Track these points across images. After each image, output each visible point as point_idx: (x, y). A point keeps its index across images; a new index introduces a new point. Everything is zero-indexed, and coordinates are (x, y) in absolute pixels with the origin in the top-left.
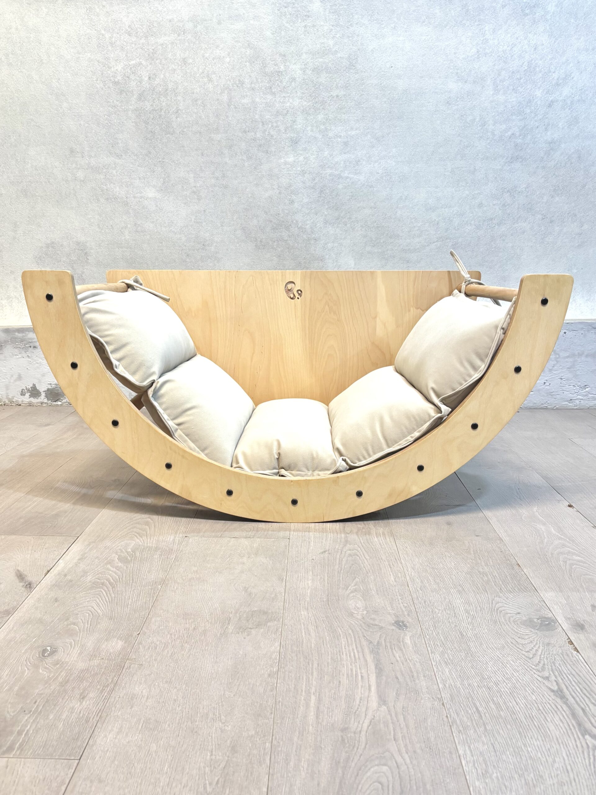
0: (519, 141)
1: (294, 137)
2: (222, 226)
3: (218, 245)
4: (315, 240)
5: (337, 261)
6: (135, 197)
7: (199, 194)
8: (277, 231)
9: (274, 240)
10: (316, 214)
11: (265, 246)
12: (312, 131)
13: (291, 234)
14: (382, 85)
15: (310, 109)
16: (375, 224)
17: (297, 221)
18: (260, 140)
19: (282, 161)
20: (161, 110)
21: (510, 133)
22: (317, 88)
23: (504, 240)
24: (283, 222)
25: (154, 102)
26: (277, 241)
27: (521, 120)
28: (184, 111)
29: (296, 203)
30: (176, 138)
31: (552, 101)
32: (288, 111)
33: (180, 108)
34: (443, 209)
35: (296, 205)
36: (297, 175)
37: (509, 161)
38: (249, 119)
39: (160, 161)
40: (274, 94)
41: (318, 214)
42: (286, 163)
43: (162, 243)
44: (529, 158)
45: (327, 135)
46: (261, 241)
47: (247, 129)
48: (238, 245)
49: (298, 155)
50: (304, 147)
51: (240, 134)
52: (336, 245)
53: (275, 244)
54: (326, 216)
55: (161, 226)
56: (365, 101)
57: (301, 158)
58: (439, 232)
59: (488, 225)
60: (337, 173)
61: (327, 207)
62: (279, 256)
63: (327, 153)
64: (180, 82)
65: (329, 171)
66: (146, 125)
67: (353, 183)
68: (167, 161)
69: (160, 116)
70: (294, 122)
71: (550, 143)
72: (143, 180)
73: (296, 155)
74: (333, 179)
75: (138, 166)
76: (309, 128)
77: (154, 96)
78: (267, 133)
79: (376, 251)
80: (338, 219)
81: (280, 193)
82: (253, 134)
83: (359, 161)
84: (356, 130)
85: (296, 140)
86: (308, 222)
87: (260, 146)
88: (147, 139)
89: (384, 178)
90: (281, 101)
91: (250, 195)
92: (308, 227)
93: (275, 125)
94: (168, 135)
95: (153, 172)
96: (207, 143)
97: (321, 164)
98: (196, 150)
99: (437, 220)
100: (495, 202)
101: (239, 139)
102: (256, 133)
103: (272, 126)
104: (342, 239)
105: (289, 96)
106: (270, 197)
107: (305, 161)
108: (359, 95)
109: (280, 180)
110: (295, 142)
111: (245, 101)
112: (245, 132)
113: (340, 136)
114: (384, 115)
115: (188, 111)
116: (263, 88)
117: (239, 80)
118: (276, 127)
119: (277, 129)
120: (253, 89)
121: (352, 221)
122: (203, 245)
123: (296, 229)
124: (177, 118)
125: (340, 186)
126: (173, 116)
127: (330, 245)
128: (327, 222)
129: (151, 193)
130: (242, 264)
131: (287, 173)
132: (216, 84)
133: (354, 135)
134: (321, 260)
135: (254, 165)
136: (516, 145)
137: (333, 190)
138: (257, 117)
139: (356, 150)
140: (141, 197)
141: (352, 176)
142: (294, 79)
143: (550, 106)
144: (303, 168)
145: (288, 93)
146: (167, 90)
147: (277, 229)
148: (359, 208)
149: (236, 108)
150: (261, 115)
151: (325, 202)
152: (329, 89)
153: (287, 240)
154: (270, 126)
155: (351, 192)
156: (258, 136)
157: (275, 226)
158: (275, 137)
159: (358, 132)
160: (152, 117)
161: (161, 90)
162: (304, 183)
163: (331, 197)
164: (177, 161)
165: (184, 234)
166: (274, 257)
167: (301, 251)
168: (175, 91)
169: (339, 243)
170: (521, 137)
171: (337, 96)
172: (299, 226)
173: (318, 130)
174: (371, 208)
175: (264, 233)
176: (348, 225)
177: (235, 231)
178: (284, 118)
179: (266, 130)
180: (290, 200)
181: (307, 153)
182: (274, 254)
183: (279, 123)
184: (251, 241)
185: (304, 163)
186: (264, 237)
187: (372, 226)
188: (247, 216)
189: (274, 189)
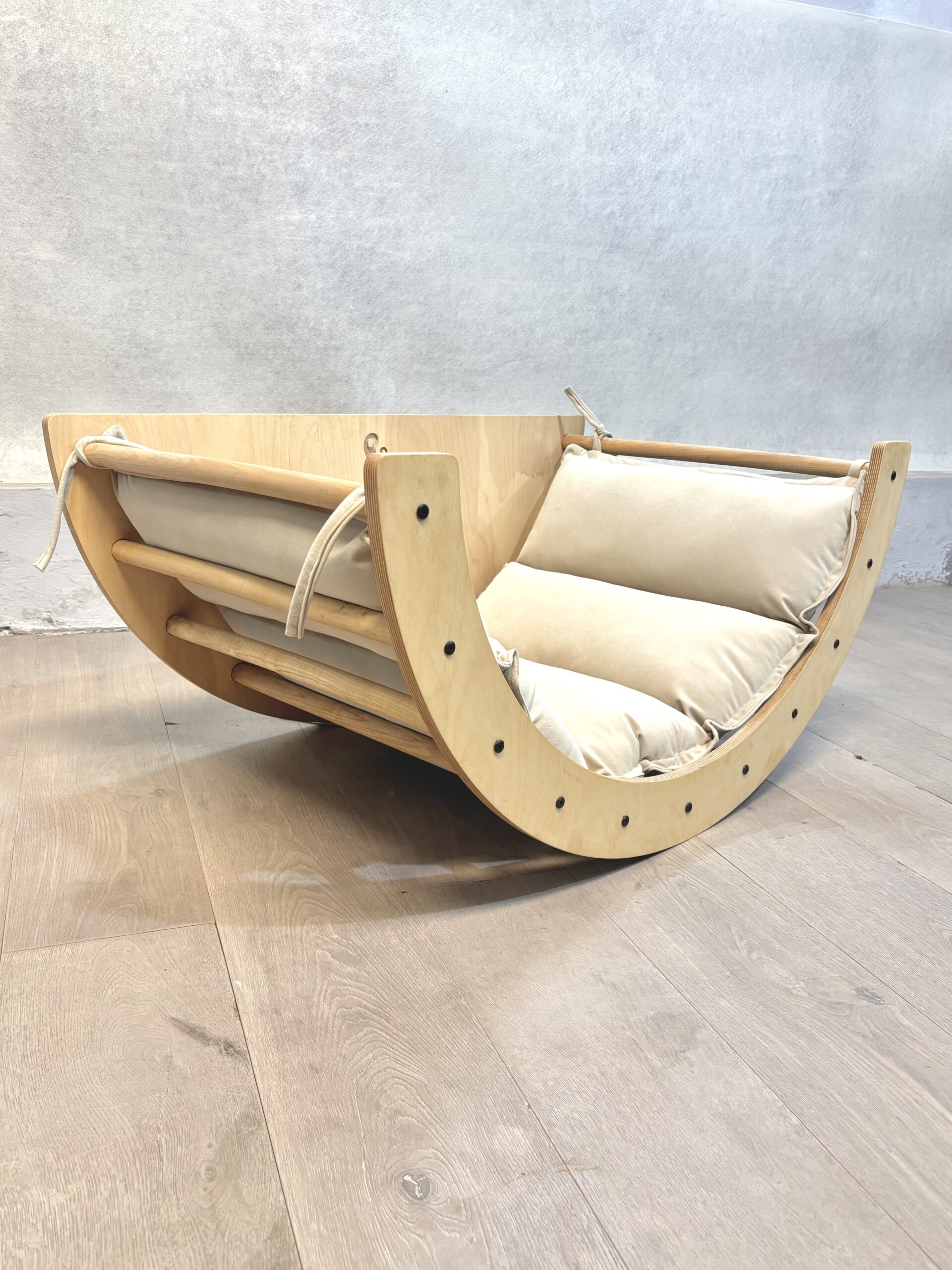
0: (620, 223)
1: (299, 182)
2: (178, 318)
3: (171, 351)
4: (336, 349)
5: (370, 384)
6: (13, 258)
7: (136, 261)
8: (273, 332)
9: (268, 346)
10: (337, 308)
11: (252, 355)
12: (328, 174)
13: (297, 338)
14: (434, 117)
15: (324, 139)
16: (426, 329)
17: (307, 318)
18: (243, 180)
19: (281, 219)
20: (64, 108)
21: (608, 210)
22: (334, 107)
23: (601, 362)
24: (284, 317)
25: (50, 93)
26: (274, 347)
27: (621, 194)
28: (107, 115)
29: (305, 289)
30: (93, 160)
31: (660, 172)
32: (289, 139)
33: (100, 109)
34: (522, 312)
35: (305, 292)
36: (305, 244)
37: (607, 251)
38: (225, 143)
39: (61, 198)
40: (265, 107)
41: (340, 309)
42: (287, 223)
43: (68, 342)
44: (633, 248)
45: (353, 185)
46: (246, 348)
47: (221, 160)
48: (206, 352)
49: (307, 211)
50: (316, 199)
51: (210, 167)
52: (368, 358)
53: (271, 352)
54: (351, 311)
55: (66, 313)
56: (408, 138)
57: (313, 217)
58: (517, 346)
59: (581, 339)
60: (368, 245)
61: (353, 298)
62: (277, 373)
63: (351, 212)
64: (99, 65)
65: (355, 243)
66: (34, 132)
67: (392, 263)
68: (74, 198)
69: (62, 119)
70: (299, 157)
71: (657, 230)
72: (29, 228)
73: (303, 211)
74: (362, 255)
75: (20, 202)
76: (323, 170)
77: (50, 83)
78: (255, 170)
79: (428, 371)
80: (370, 318)
81: (278, 271)
82: (231, 168)
83: (401, 230)
84: (396, 181)
85: (303, 187)
86: (324, 320)
87: (244, 189)
88: (35, 155)
89: (439, 259)
90: (278, 120)
91: (226, 271)
92: (324, 328)
93: (268, 158)
94: (78, 154)
95: (49, 216)
96: (150, 175)
97: (343, 229)
98: (131, 185)
99: (514, 327)
100: (590, 307)
101: (207, 175)
102: (236, 168)
103: (264, 159)
104: (376, 350)
105: (290, 114)
106: (261, 275)
107: (319, 222)
108: (400, 127)
109: (278, 249)
110: (301, 190)
111: (217, 112)
112: (217, 164)
113: (372, 189)
114: (436, 163)
115: (115, 116)
116: (247, 96)
117: (206, 76)
118: (271, 161)
119: (271, 164)
120: (230, 94)
121: (392, 323)
122: (145, 349)
123: (306, 330)
124: (93, 125)
125: (374, 267)
126: (86, 121)
127: (358, 359)
128: (354, 321)
129: (44, 252)
130: (213, 384)
131: (290, 238)
132: (165, 76)
133: (392, 189)
134: (346, 382)
135: (234, 222)
136: (616, 229)
137: (363, 272)
138: (238, 141)
139: (396, 212)
140: (26, 258)
141: (391, 252)
142: (298, 88)
143: (657, 178)
144: (316, 234)
145: (288, 109)
146: (74, 76)
147: (273, 329)
148: (401, 302)
149: (200, 121)
150: (244, 139)
151: (351, 290)
152: (354, 112)
153: (290, 347)
154: (260, 158)
155: (390, 278)
156: (240, 173)
157: (270, 323)
158: (269, 178)
159: (398, 184)
160: (46, 119)
161: (62, 73)
162: (317, 257)
163: (359, 283)
164: (94, 199)
165: (110, 328)
166: (269, 374)
167: (314, 366)
168: (89, 79)
169: (373, 357)
170: (622, 218)
171: (367, 125)
172: (310, 327)
173: (338, 174)
174: (420, 304)
175: (251, 334)
176: (386, 329)
177: (201, 329)
178: (282, 148)
179: (254, 165)
180: (295, 284)
181: (322, 210)
182: (269, 370)
183: (275, 156)
184: (229, 347)
185: (317, 225)
186: (250, 341)
187: (422, 331)
188: (221, 305)
189: (268, 263)
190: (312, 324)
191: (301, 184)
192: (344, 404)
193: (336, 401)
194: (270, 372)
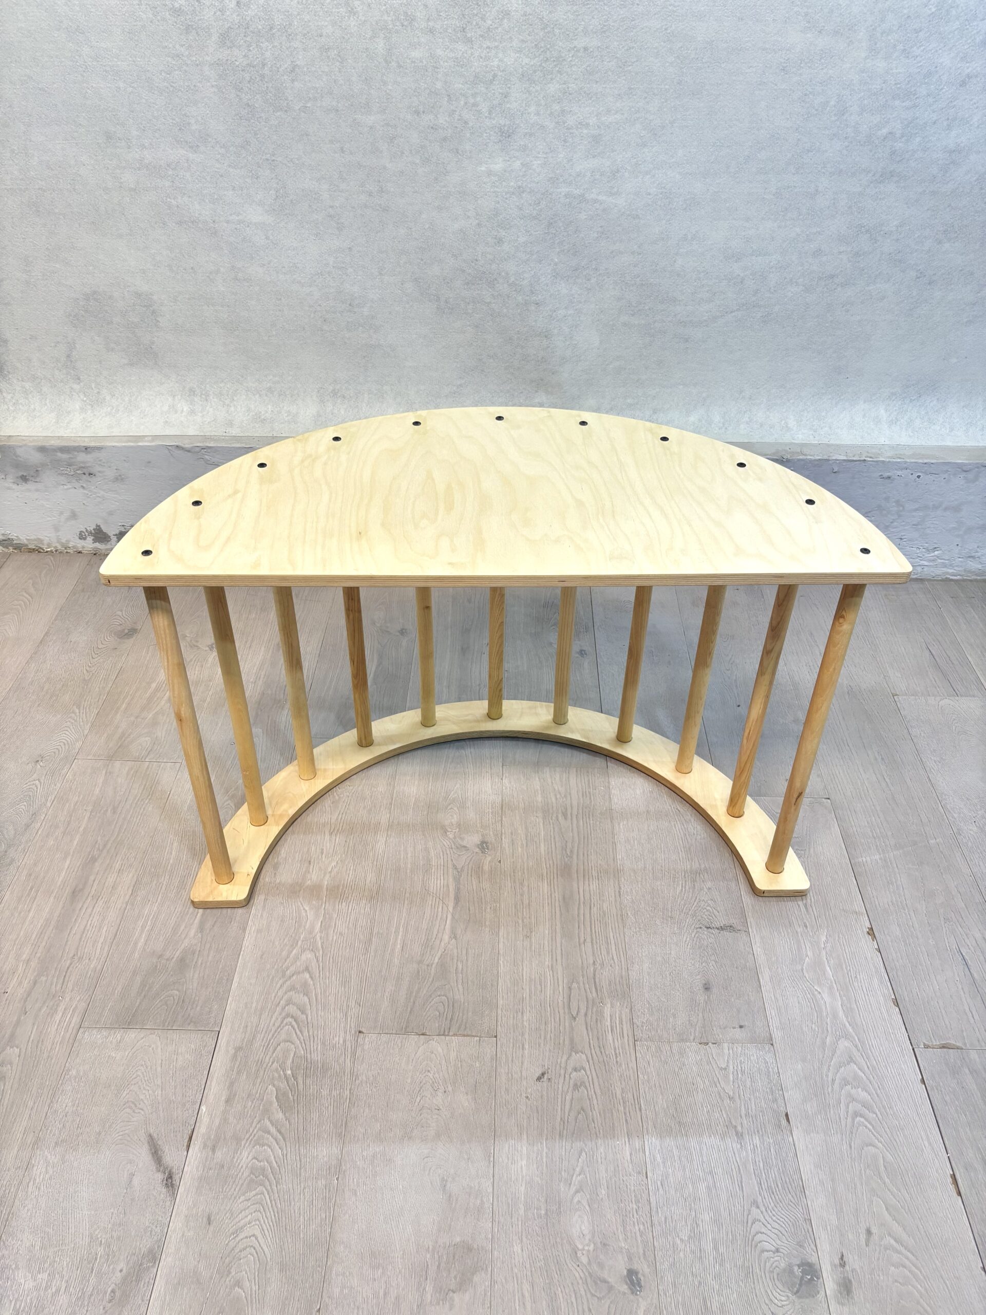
0: (899, 145)
1: (505, 125)
2: (381, 274)
3: (374, 306)
5: (571, 338)
6: (228, 222)
7: (338, 219)
8: (473, 287)
9: (467, 301)
10: (540, 262)
11: (452, 309)
12: (538, 114)
13: (497, 293)
14: (668, 31)
15: (535, 72)
16: (638, 280)
17: (507, 274)
18: (444, 129)
19: (483, 169)
20: (264, 65)
21: (885, 131)
22: (549, 32)
23: (847, 311)
24: (484, 273)
25: (250, 50)
26: (474, 302)
27: (908, 108)
28: (305, 69)
29: (506, 244)
30: (294, 118)
31: (969, 76)
32: (495, 76)
33: (298, 63)
34: (754, 258)
35: (506, 247)
36: (508, 195)
37: (876, 180)
38: (425, 89)
39: (267, 160)
40: (469, 41)
41: (543, 262)
42: (490, 173)
43: (280, 299)
44: (913, 176)
45: (564, 123)
46: (446, 302)
47: (421, 108)
48: (407, 306)
49: (511, 158)
50: (522, 143)
51: (409, 117)
52: (571, 312)
53: (470, 307)
54: (556, 264)
55: (278, 273)
56: (635, 60)
57: (517, 164)
58: (743, 295)
59: (826, 285)
60: (577, 192)
61: (558, 250)
62: (477, 327)
63: (562, 156)
64: (296, 13)
65: (564, 190)
66: (239, 93)
67: (604, 210)
68: (280, 159)
69: (263, 76)
70: (505, 97)
71: (951, 152)
72: (240, 192)
73: (507, 158)
74: (570, 203)
75: (230, 166)
76: (532, 109)
77: (248, 39)
78: (457, 117)
79: (636, 322)
80: (576, 270)
81: (479, 225)
82: (431, 117)
83: (618, 171)
84: (617, 112)
85: (508, 131)
86: (526, 275)
87: (445, 139)
88: (240, 117)
89: (659, 203)
90: (483, 55)
91: (427, 226)
92: (525, 282)
93: (471, 101)
94: (279, 113)
95: (257, 179)
96: (350, 130)
97: (550, 176)
98: (331, 142)
99: (742, 275)
100: (842, 249)
101: (406, 126)
102: (436, 116)
103: (466, 103)
104: (581, 303)
105: (496, 47)
106: (461, 230)
107: (524, 170)
108: (626, 48)
109: (479, 202)
110: (506, 135)
111: (416, 54)
112: (417, 113)
113: (587, 125)
114: (667, 87)
115: (313, 69)
116: (450, 31)
117: (406, 13)
118: (474, 105)
119: (474, 108)
120: (431, 31)
121: (600, 275)
122: (350, 305)
123: (506, 286)
124: (293, 81)
125: (583, 216)
126: (286, 77)
127: (560, 313)
128: (557, 274)
129: (255, 215)
130: (415, 336)
131: (492, 190)
132: (363, 19)
133: (610, 123)
134: (546, 337)
135: (434, 174)
136: (893, 153)
137: (571, 222)
138: (439, 85)
139: (613, 151)
140: (240, 222)
141: (604, 198)
142: (507, 14)
143: (963, 84)
144: (520, 184)
145: (495, 40)
146: (271, 28)
147: (473, 284)
148: (612, 252)
149: (400, 66)
150: (446, 82)
151: (557, 242)
152: (571, 35)
153: (490, 302)
154: (462, 103)
155: (601, 227)
156: (441, 121)
157: (470, 279)
158: (471, 124)
159: (619, 117)
160: (248, 79)
161: (260, 27)
162: (521, 209)
163: (566, 234)
164: (298, 160)
165: (317, 286)
167: (514, 320)
168: (286, 31)
169: (576, 310)
170: (903, 140)
171: (586, 49)
172: (510, 282)
173: (549, 112)
174: (633, 253)
175: (451, 289)
176: (593, 281)
177: (402, 284)
178: (487, 88)
179: (455, 111)
180: (495, 238)
181: (528, 155)
182: (468, 323)
183: (478, 99)
184: (430, 301)
185: (521, 174)
186: (451, 296)
187: (633, 282)
188: (422, 260)
189: (469, 217)
190: (512, 279)
191: (506, 128)
192: (543, 358)
193: (534, 354)
194: (469, 326)
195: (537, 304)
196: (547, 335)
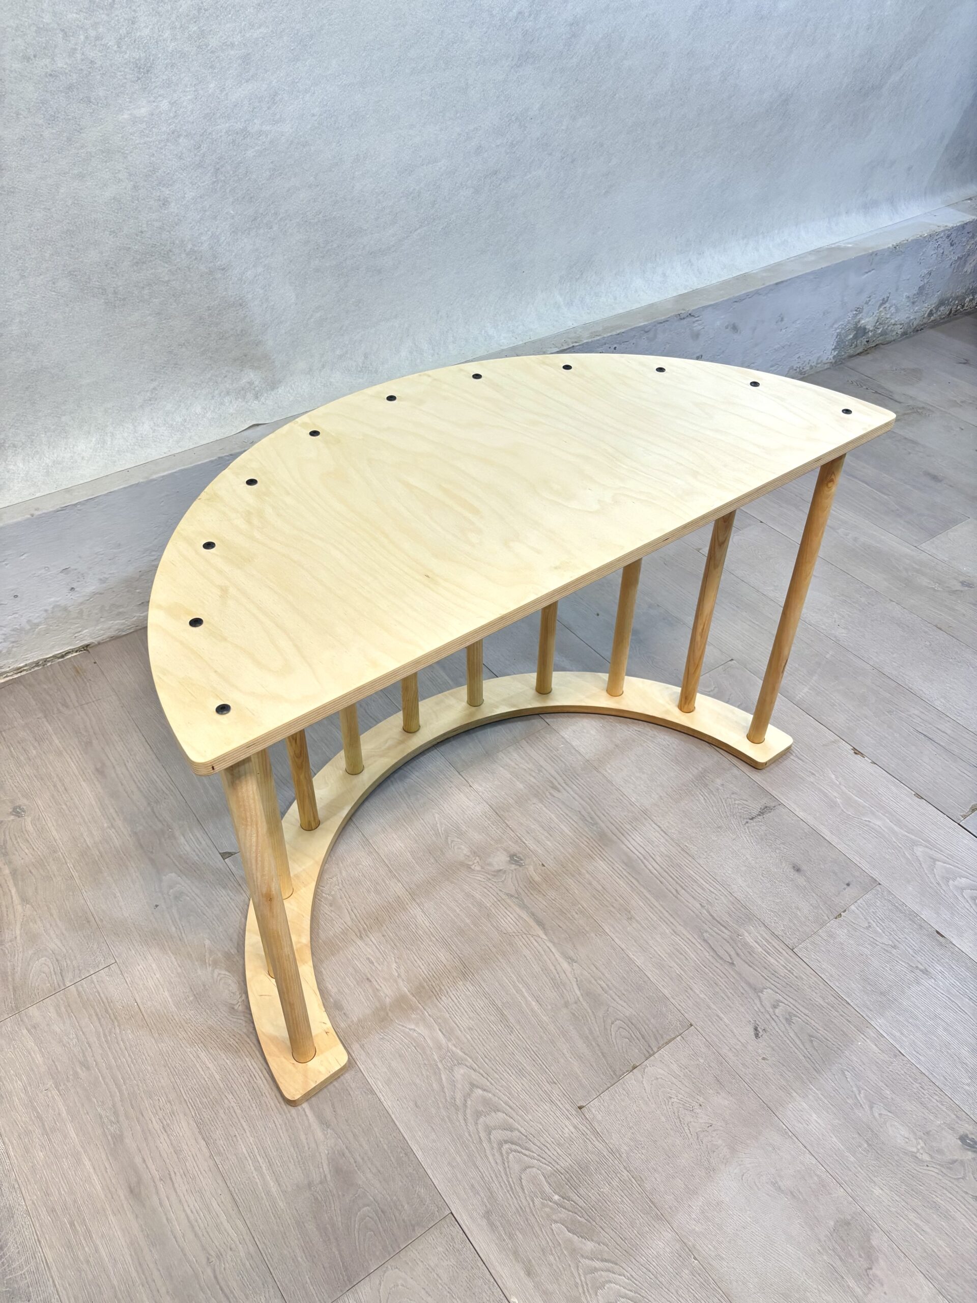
0: (529, 25)
1: (139, 59)
2: (23, 277)
3: (25, 319)
5: (267, 300)
8: (144, 266)
9: (141, 285)
10: (215, 218)
11: (124, 299)
12: (174, 39)
13: (175, 267)
16: (321, 216)
17: (182, 241)
18: (66, 74)
19: (126, 116)
21: (515, 12)
23: (513, 204)
24: (154, 246)
26: (149, 285)
29: (173, 204)
35: (173, 208)
36: (162, 144)
37: (516, 64)
38: (30, 26)
41: (218, 218)
42: (134, 120)
45: (207, 46)
46: (115, 293)
48: (67, 309)
49: (156, 98)
50: (165, 77)
52: (260, 269)
53: (146, 291)
54: (233, 217)
57: (164, 105)
58: (422, 210)
60: (239, 125)
61: (231, 199)
62: (159, 314)
63: (212, 85)
65: (224, 126)
67: (271, 142)
70: (133, 23)
71: (571, 25)
73: (152, 99)
74: (234, 141)
76: (167, 34)
78: (79, 56)
80: (255, 219)
81: (135, 188)
82: (47, 61)
83: (276, 94)
84: (260, 25)
85: (145, 65)
86: (204, 238)
87: (70, 88)
89: (325, 123)
91: (70, 202)
92: (205, 246)
93: (93, 33)
97: (206, 112)
99: (417, 188)
100: (499, 142)
102: (53, 59)
103: (87, 38)
104: (268, 256)
106: (114, 198)
107: (174, 109)
109: (130, 158)
110: (144, 71)
113: (232, 45)
118: (97, 38)
119: (98, 43)
121: (281, 219)
123: (183, 256)
125: (250, 153)
127: (249, 274)
128: (237, 229)
130: (85, 345)
131: (142, 141)
133: (257, 39)
135: (65, 134)
136: (525, 34)
137: (239, 163)
139: (266, 71)
141: (268, 128)
144: (173, 127)
147: (144, 263)
148: (288, 191)
151: (228, 191)
153: (169, 281)
154: (82, 37)
155: (272, 162)
156: (60, 65)
157: (138, 257)
158: (99, 63)
159: (263, 30)
162: (180, 158)
163: (236, 178)
166: (149, 317)
167: (201, 296)
169: (265, 266)
172: (188, 250)
173: (186, 35)
175: (117, 275)
176: (275, 228)
177: (54, 283)
178: (108, 15)
179: (76, 49)
180: (159, 200)
181: (175, 91)
182: (148, 312)
183: (101, 30)
184: (94, 296)
185: (171, 115)
186: (119, 284)
187: (316, 220)
188: (73, 246)
189: (120, 180)
190: (190, 246)
191: (142, 62)
192: (242, 331)
193: (233, 329)
194: (150, 315)
195: (223, 269)
196: (241, 304)
